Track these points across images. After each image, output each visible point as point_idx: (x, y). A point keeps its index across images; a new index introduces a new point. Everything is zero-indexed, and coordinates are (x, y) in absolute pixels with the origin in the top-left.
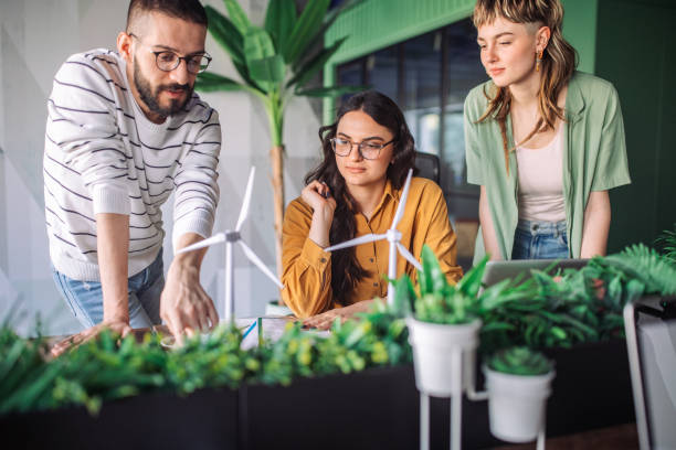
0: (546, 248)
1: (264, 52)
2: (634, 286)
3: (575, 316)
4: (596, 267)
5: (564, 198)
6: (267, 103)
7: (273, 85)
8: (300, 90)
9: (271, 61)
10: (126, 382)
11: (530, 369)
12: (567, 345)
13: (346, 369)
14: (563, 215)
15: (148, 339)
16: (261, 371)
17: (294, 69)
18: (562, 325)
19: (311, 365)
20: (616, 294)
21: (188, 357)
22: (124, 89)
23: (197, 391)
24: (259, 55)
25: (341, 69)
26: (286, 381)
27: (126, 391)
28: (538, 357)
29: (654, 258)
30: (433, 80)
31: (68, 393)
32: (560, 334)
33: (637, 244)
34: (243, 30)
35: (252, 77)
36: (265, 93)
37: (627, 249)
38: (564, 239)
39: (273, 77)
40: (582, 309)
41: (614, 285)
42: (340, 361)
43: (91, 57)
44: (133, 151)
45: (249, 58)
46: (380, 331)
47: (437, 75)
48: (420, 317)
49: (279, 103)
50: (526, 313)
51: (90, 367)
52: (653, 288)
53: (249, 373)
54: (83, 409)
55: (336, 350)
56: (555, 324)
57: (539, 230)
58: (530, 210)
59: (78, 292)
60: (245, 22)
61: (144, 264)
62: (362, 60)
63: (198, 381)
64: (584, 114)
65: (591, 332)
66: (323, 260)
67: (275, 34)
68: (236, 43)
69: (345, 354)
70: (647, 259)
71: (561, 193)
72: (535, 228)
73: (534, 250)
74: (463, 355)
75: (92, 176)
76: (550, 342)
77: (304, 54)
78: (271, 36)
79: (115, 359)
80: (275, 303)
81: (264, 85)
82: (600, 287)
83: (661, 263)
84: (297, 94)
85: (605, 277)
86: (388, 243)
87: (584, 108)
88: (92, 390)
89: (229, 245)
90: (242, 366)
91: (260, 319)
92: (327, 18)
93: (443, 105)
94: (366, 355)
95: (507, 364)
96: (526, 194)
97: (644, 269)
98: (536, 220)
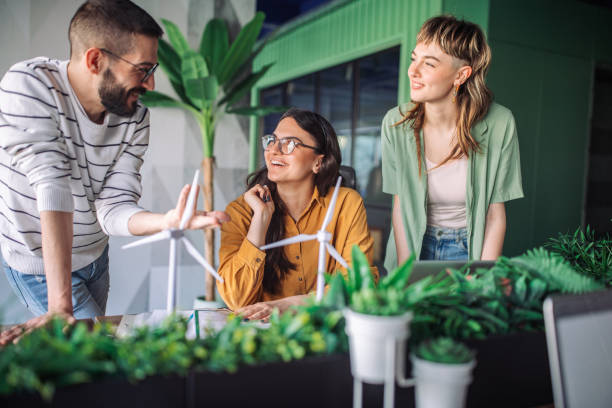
0: (449, 252)
1: (199, 73)
2: (537, 284)
3: (488, 310)
4: (503, 267)
5: (466, 209)
6: (200, 119)
7: (206, 103)
8: (230, 109)
9: (206, 81)
10: (78, 368)
11: (454, 358)
12: (482, 337)
13: (287, 357)
14: (465, 222)
15: (98, 328)
16: (208, 359)
17: (225, 90)
18: (477, 319)
19: (254, 354)
20: (521, 291)
21: (138, 344)
22: (65, 95)
23: (148, 378)
24: (195, 76)
25: (264, 92)
26: (232, 368)
27: (78, 377)
28: (460, 347)
29: (554, 260)
30: (345, 106)
31: (21, 379)
32: (476, 326)
33: (538, 248)
34: (181, 53)
35: (188, 94)
36: (199, 110)
37: (529, 252)
38: (465, 244)
39: (207, 96)
40: (495, 304)
41: (520, 284)
42: (282, 349)
43: (32, 66)
44: (76, 152)
45: (185, 79)
46: (317, 322)
47: (348, 102)
48: (357, 309)
49: (211, 119)
50: (444, 307)
51: (44, 354)
52: (553, 286)
53: (197, 361)
54: (37, 394)
55: (279, 339)
56: (471, 317)
57: (443, 236)
58: (437, 217)
59: (30, 285)
60: (184, 46)
61: (90, 259)
62: (283, 85)
63: (149, 368)
64: (487, 136)
65: (503, 324)
66: (258, 260)
67: (209, 58)
68: (175, 66)
69: (286, 343)
70: (548, 261)
71: (464, 204)
72: (440, 233)
73: (438, 253)
74: (397, 344)
75: (35, 177)
76: (466, 333)
77: (235, 76)
78: (206, 60)
79: (68, 347)
80: (202, 298)
81: (199, 102)
82: (507, 285)
83: (561, 265)
84: (228, 112)
85: (512, 276)
86: (319, 243)
87: (487, 130)
88: (45, 376)
89: (173, 242)
90: (190, 354)
91: (197, 312)
92: (256, 47)
93: (353, 127)
94: (306, 344)
95: (433, 353)
96: (434, 204)
97: (545, 269)
98: (441, 226)
